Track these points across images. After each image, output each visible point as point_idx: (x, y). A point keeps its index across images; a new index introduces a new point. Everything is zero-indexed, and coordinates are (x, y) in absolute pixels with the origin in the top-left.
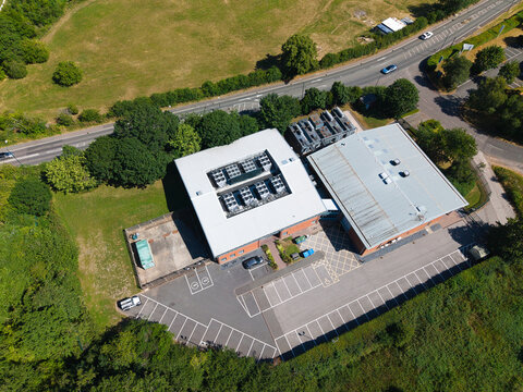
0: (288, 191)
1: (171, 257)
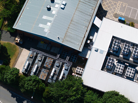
0: (114, 38)
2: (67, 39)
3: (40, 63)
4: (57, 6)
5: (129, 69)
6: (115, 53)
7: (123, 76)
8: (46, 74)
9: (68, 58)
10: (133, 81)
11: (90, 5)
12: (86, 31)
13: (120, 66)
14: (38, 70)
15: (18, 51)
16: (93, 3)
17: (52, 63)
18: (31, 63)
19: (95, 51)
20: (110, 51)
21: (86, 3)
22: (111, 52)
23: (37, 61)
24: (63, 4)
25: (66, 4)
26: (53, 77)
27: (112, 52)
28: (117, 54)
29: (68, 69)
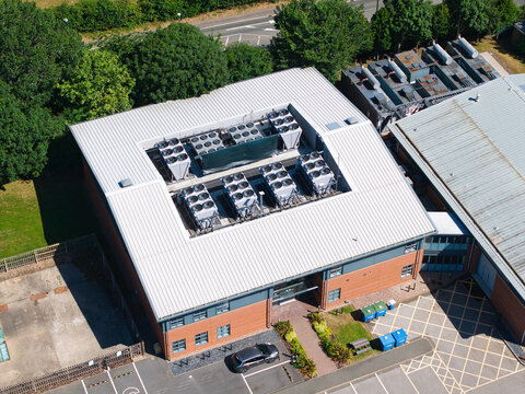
0: (341, 186)
1: (48, 342)
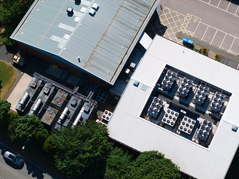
0: (168, 68)
2: (93, 62)
3: (47, 97)
4: (83, 9)
5: (186, 120)
6: (167, 92)
7: (174, 130)
8: (54, 116)
9: (91, 94)
10: (191, 139)
11: (137, 14)
12: (126, 54)
13: (173, 114)
14: (42, 108)
15: (14, 77)
16: (143, 11)
17: (64, 99)
18: (31, 95)
19: (135, 85)
20: (159, 88)
21: (132, 9)
22: (160, 90)
23: (41, 94)
24: (93, 8)
25: (98, 8)
26: (63, 121)
27: (162, 89)
28: (170, 95)
29: (89, 111)
